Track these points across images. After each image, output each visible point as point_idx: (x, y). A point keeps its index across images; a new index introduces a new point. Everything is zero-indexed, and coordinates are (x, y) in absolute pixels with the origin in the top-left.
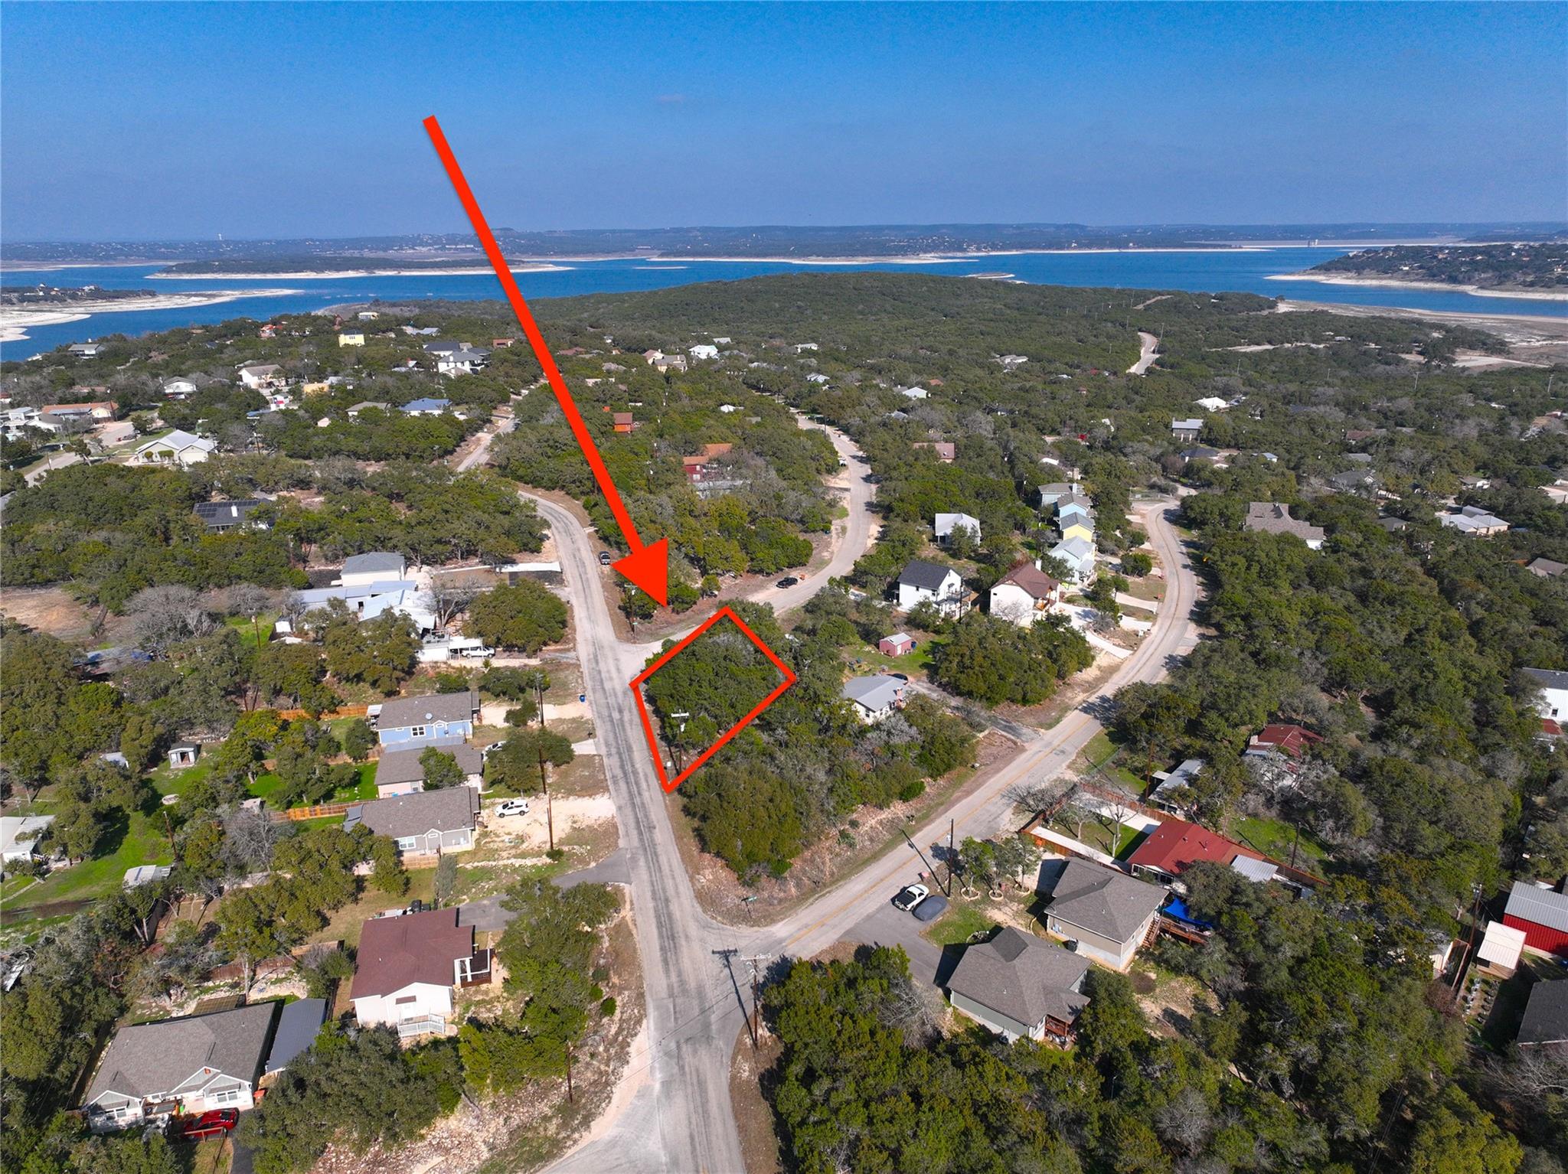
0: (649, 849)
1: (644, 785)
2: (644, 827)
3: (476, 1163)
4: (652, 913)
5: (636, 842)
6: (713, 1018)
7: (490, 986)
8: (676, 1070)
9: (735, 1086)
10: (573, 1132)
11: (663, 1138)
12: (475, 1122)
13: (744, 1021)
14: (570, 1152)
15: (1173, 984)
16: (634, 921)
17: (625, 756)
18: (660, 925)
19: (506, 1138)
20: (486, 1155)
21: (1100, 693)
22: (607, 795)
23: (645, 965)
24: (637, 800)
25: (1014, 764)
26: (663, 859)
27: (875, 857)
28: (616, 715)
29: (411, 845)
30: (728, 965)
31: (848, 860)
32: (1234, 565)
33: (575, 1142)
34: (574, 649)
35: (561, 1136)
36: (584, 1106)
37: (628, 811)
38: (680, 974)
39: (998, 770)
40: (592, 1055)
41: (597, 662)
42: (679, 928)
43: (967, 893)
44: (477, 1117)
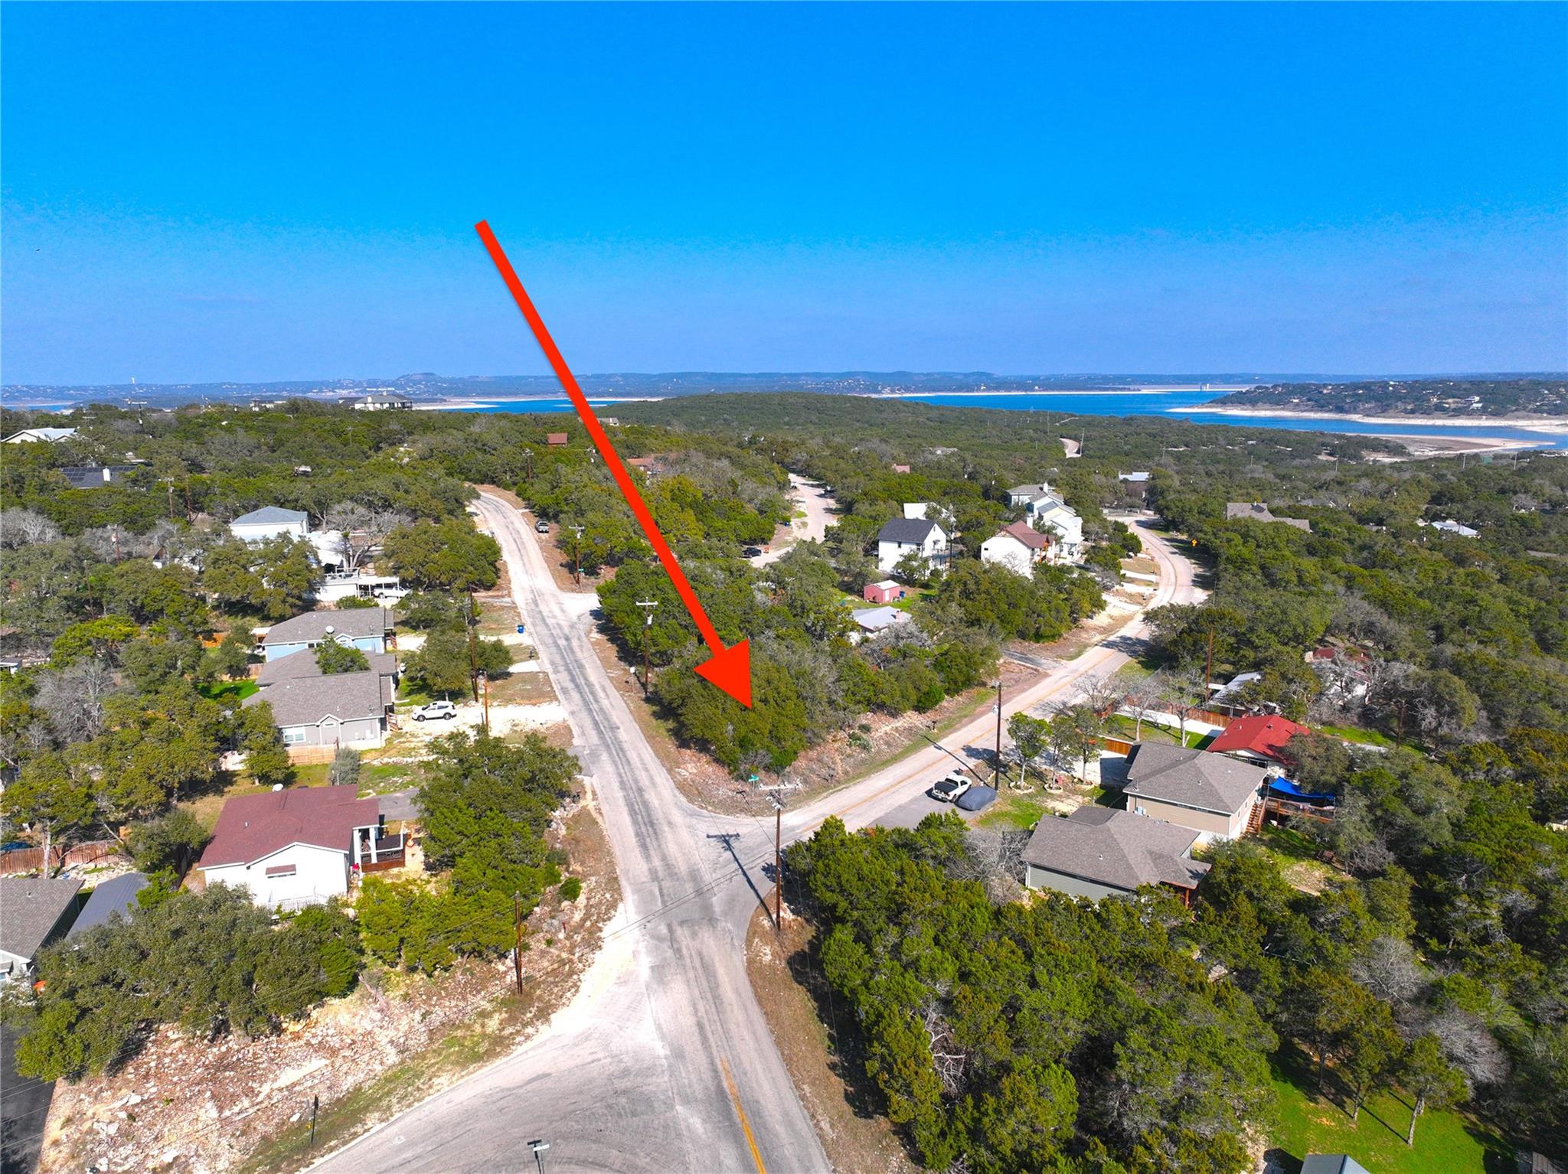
0: (618, 751)
1: (601, 694)
2: (605, 729)
3: (378, 1068)
4: (621, 802)
5: (594, 738)
6: (716, 901)
8: (669, 953)
9: (754, 969)
10: (525, 1025)
11: (659, 1027)
12: (378, 1016)
13: (758, 902)
14: (520, 1050)
16: (599, 811)
17: (576, 672)
18: (633, 813)
19: (424, 1038)
20: (392, 1057)
21: (1119, 634)
22: (555, 703)
23: (617, 851)
24: (594, 706)
25: (1039, 686)
26: (632, 755)
27: (895, 759)
28: (562, 643)
29: (299, 738)
30: (729, 848)
31: (864, 761)
33: (528, 1037)
34: (509, 595)
35: (506, 1032)
36: (540, 998)
37: (584, 715)
38: (664, 858)
39: (1024, 690)
40: (549, 943)
41: (537, 605)
42: (658, 815)
43: (1018, 787)
44: (381, 1011)
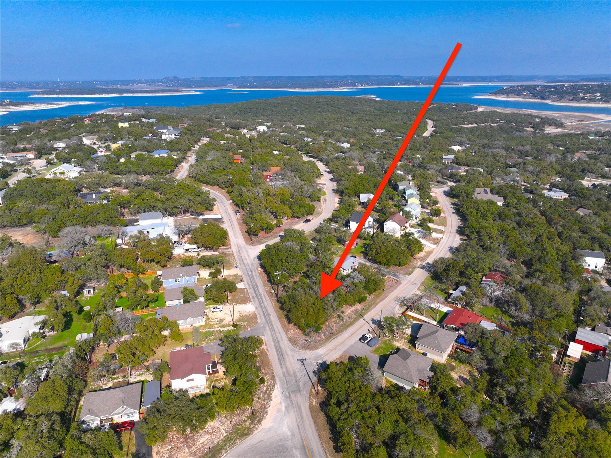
0: (270, 323)
1: (264, 299)
2: (266, 315)
3: (222, 437)
4: (273, 346)
5: (264, 320)
6: (301, 384)
7: (219, 374)
8: (289, 402)
9: (311, 407)
10: (255, 425)
11: (288, 426)
12: (220, 423)
13: (311, 384)
14: (255, 432)
15: (462, 367)
16: (267, 349)
17: (256, 288)
18: (277, 351)
19: (231, 428)
20: (225, 434)
21: (426, 261)
22: (251, 303)
23: (273, 365)
24: (263, 305)
25: (398, 288)
26: (275, 327)
27: (351, 324)
28: (250, 273)
29: (182, 323)
30: (303, 364)
31: (342, 326)
32: (472, 212)
33: (257, 429)
34: (231, 248)
35: (251, 427)
36: (258, 416)
37: (260, 309)
38: (286, 368)
39: (393, 291)
40: (259, 398)
41: (240, 253)
42: (284, 352)
43: (386, 336)
44: (220, 421)
